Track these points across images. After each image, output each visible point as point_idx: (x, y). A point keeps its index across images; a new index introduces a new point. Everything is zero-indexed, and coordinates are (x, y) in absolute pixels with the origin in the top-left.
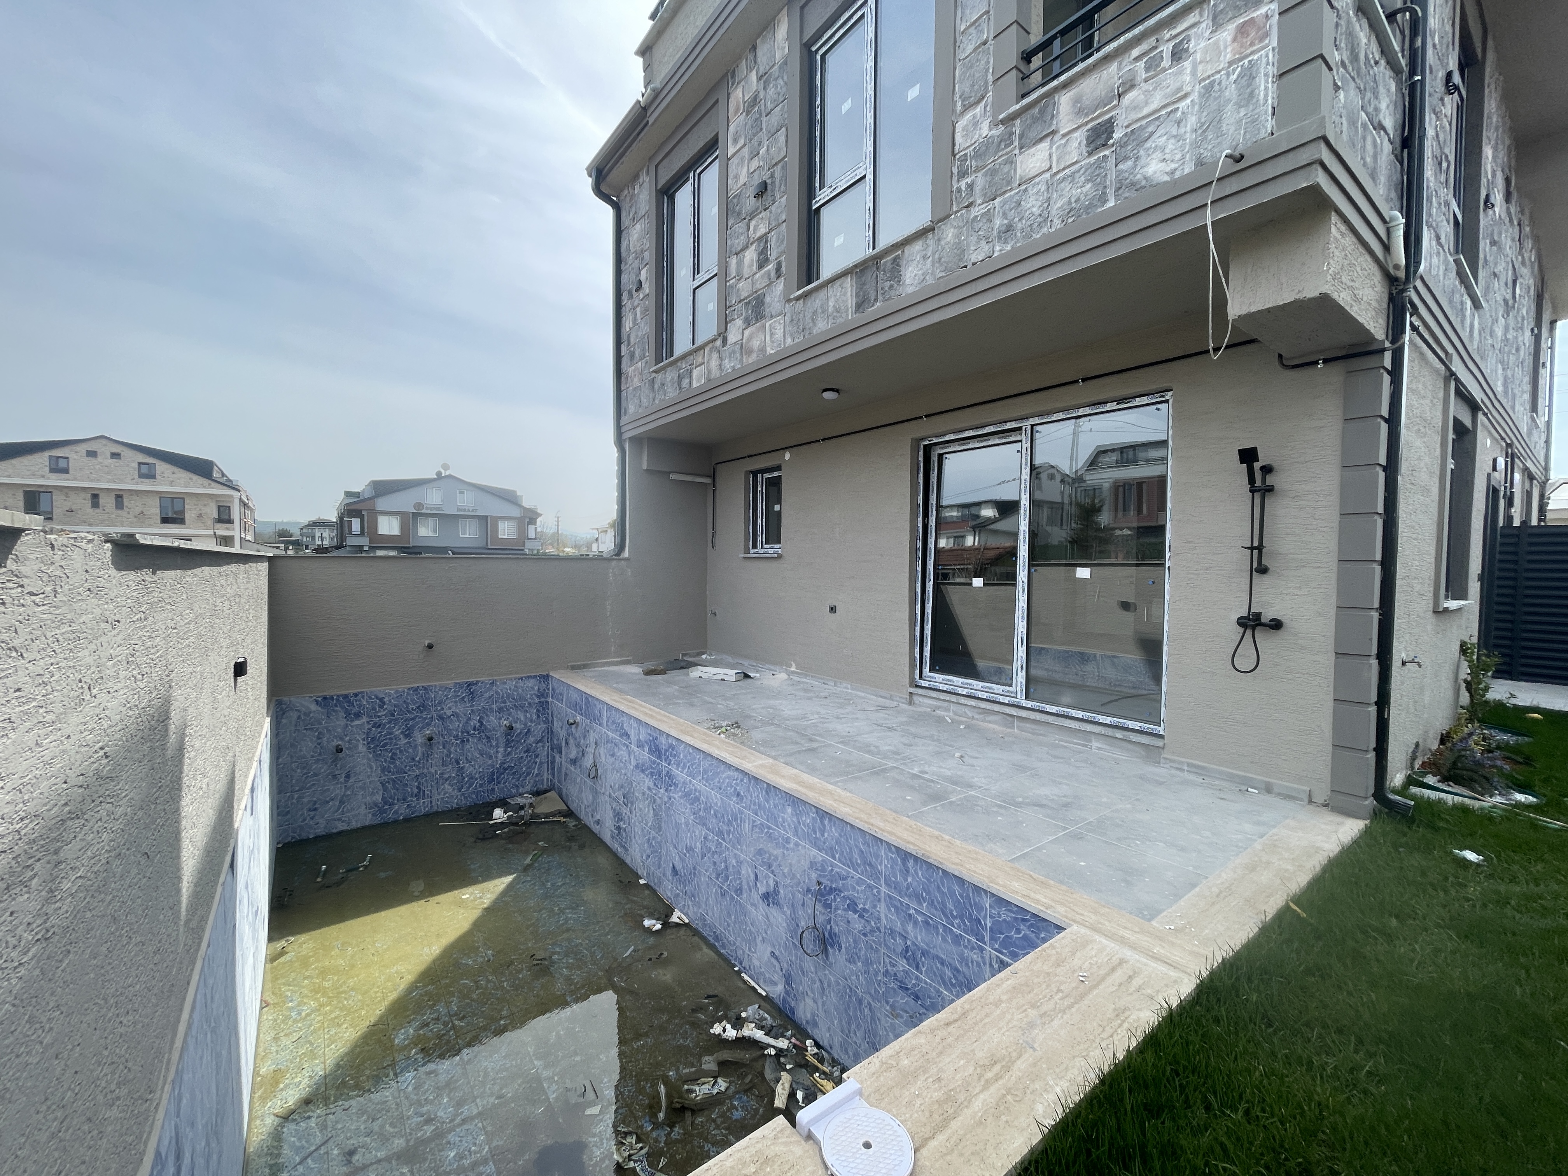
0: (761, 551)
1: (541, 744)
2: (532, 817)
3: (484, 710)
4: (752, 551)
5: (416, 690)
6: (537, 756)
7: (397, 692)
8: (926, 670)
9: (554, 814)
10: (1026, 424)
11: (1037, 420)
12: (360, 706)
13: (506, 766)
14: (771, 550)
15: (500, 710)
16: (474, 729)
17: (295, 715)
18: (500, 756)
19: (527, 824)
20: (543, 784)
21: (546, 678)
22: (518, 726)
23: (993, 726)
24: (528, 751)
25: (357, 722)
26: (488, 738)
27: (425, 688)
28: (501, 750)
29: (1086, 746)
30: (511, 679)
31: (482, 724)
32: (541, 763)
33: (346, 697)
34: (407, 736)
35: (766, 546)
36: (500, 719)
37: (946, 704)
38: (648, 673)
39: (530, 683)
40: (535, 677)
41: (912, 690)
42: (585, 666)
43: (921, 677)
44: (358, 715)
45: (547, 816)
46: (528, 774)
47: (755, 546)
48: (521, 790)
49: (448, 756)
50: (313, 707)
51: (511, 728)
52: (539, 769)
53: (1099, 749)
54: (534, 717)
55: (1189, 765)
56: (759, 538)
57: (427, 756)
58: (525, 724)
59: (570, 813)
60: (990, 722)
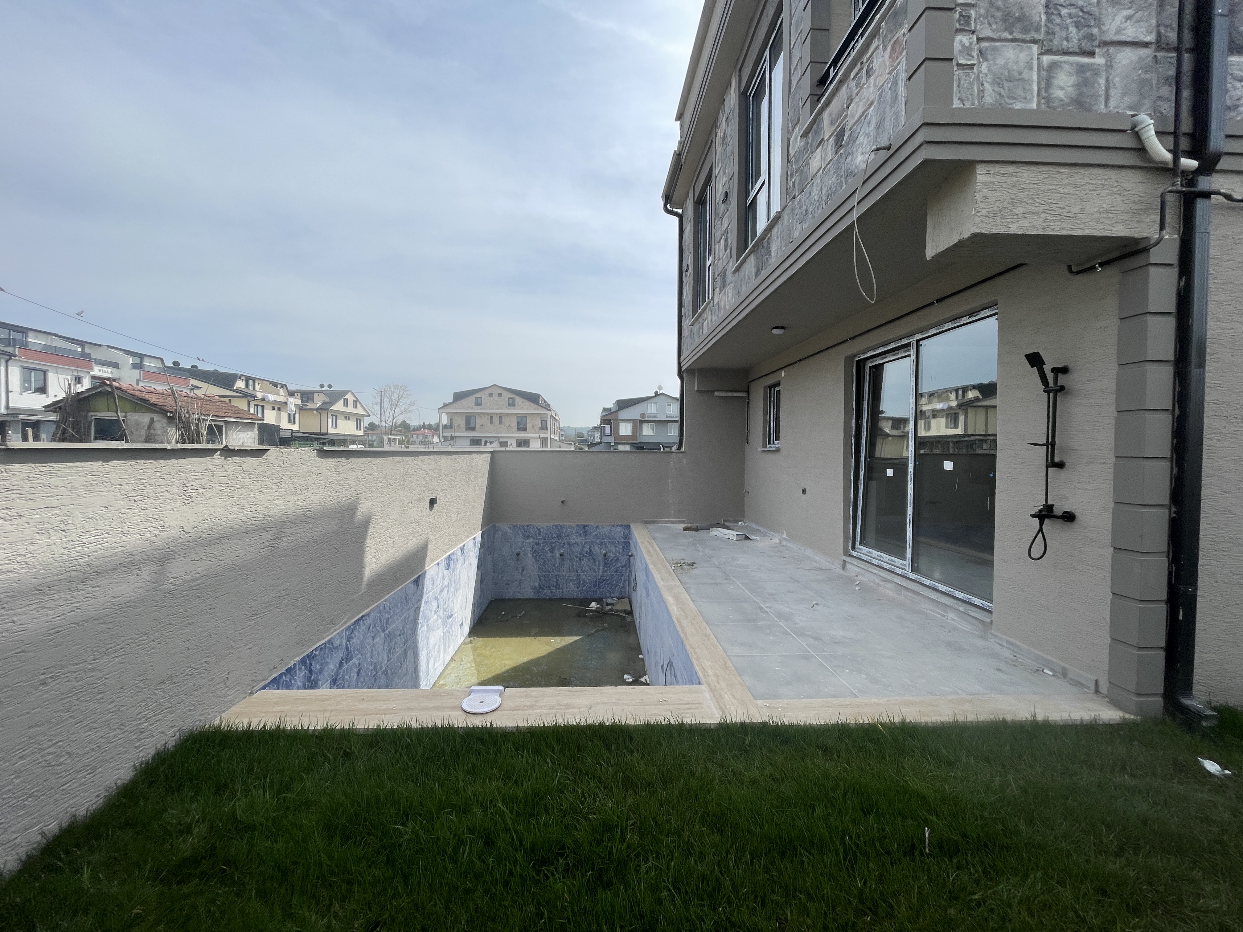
0: (773, 446)
1: (624, 569)
2: (610, 610)
3: (592, 543)
4: (768, 446)
5: (556, 526)
6: (622, 576)
7: (547, 526)
8: (858, 543)
9: (621, 611)
10: (913, 340)
11: (919, 336)
12: (529, 532)
13: (604, 578)
14: (777, 445)
15: (601, 544)
16: (587, 553)
17: (500, 533)
18: (600, 572)
19: (605, 613)
20: (625, 594)
21: (628, 527)
22: (611, 555)
23: (888, 591)
24: (617, 571)
25: (528, 541)
26: (594, 560)
27: (561, 526)
28: (601, 568)
29: (944, 616)
30: (607, 526)
31: (591, 551)
32: (625, 581)
33: (523, 526)
34: (552, 552)
35: (776, 442)
36: (601, 549)
37: (863, 572)
38: (686, 529)
39: (619, 529)
40: (622, 526)
41: (844, 558)
42: (653, 522)
43: (854, 547)
44: (528, 537)
45: (617, 611)
46: (617, 586)
47: (769, 443)
48: (612, 595)
49: (572, 567)
50: (509, 530)
51: (605, 555)
52: (623, 584)
53: (953, 620)
54: (621, 551)
55: (1008, 642)
56: (772, 436)
57: (561, 565)
58: (616, 555)
59: (630, 613)
60: (888, 589)
